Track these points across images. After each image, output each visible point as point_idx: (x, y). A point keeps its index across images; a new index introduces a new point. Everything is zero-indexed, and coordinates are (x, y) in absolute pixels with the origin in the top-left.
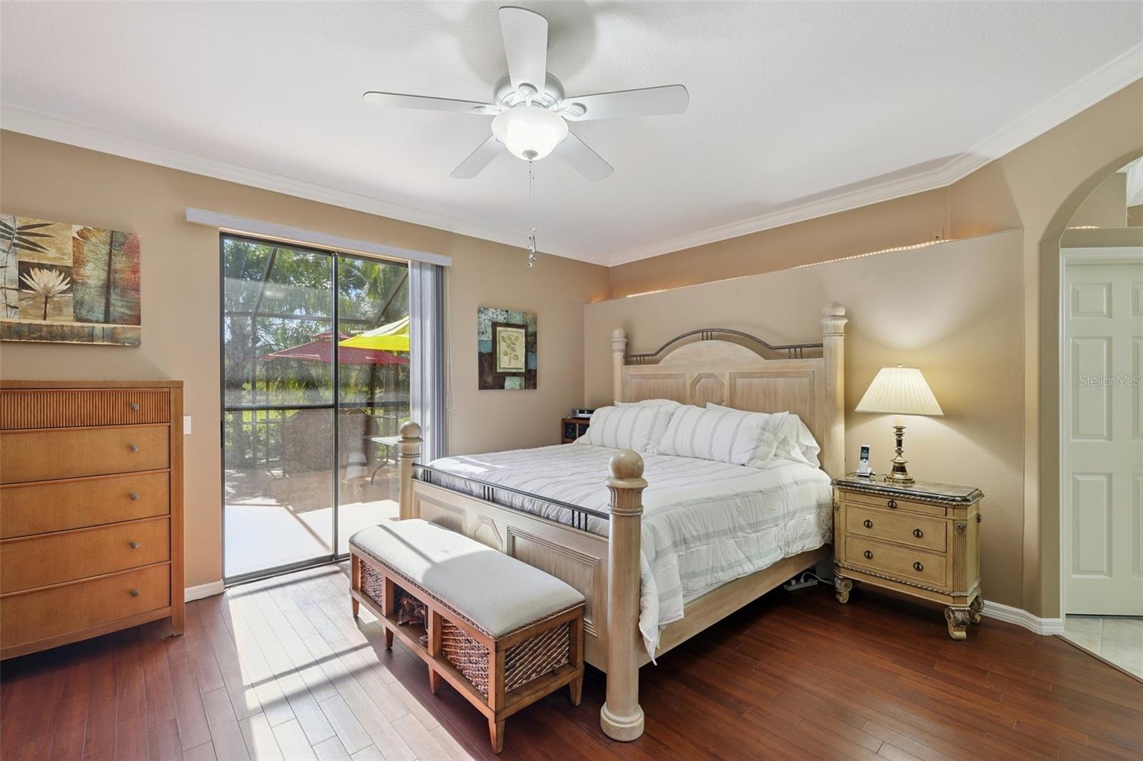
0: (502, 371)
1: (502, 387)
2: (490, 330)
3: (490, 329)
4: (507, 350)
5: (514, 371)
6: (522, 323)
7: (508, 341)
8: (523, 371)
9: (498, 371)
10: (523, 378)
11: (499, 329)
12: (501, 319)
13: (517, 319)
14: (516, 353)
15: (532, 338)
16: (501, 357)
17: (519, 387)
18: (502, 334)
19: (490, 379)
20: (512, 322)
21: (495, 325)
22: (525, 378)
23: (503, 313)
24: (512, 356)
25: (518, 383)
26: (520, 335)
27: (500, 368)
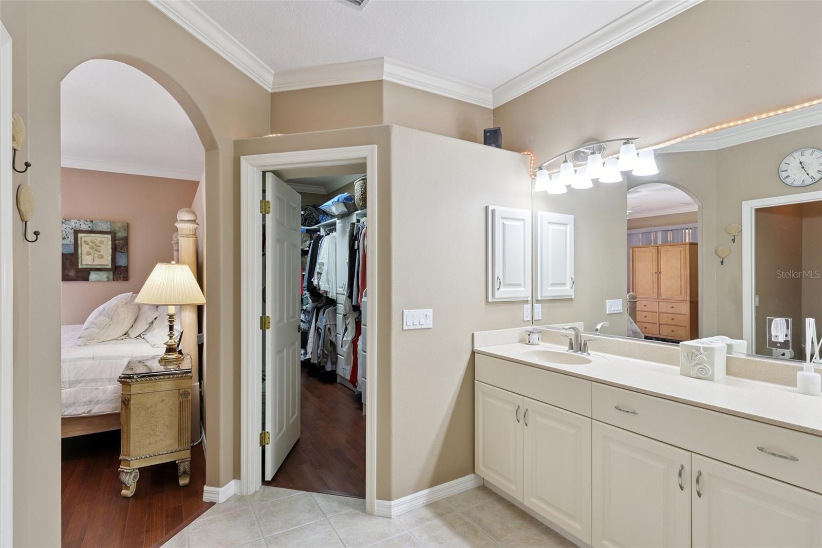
0: (84, 267)
1: (87, 279)
2: (72, 237)
3: (73, 235)
4: (90, 251)
5: (98, 267)
6: (109, 230)
7: (91, 244)
8: (110, 266)
9: (80, 267)
10: (112, 273)
11: (80, 235)
12: (85, 227)
13: (105, 227)
14: (102, 253)
15: (121, 242)
16: (83, 256)
17: (106, 280)
18: (83, 239)
19: (72, 273)
20: (98, 230)
21: (76, 232)
22: (113, 272)
23: (86, 223)
24: (96, 255)
25: (105, 276)
26: (105, 240)
27: (82, 264)
